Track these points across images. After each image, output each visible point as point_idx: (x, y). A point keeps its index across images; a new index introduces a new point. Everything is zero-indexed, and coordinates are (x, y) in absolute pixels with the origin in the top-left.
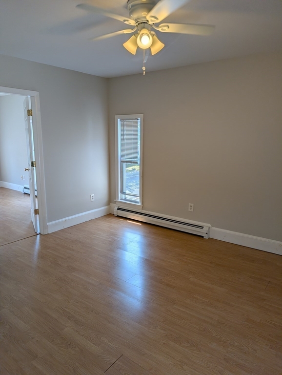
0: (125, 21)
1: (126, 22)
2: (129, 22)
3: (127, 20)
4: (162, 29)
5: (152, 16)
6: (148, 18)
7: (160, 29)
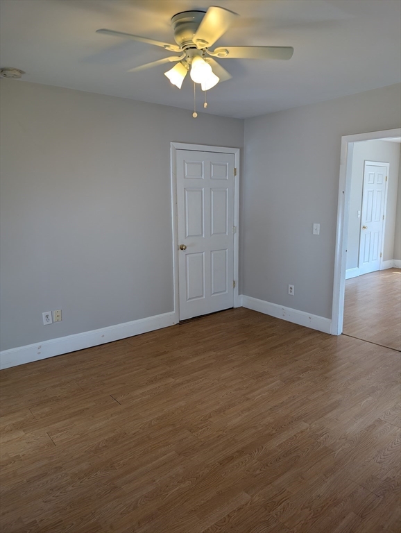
0: (166, 46)
1: (167, 48)
2: (172, 48)
3: (168, 46)
4: (219, 55)
5: (198, 40)
6: (194, 41)
7: (216, 55)
